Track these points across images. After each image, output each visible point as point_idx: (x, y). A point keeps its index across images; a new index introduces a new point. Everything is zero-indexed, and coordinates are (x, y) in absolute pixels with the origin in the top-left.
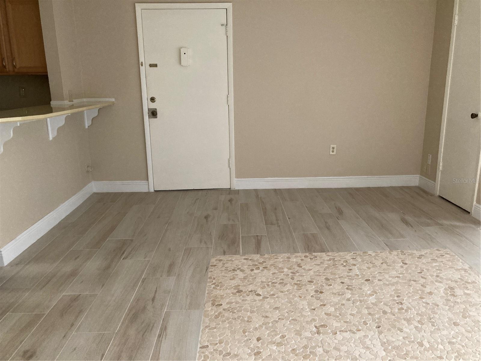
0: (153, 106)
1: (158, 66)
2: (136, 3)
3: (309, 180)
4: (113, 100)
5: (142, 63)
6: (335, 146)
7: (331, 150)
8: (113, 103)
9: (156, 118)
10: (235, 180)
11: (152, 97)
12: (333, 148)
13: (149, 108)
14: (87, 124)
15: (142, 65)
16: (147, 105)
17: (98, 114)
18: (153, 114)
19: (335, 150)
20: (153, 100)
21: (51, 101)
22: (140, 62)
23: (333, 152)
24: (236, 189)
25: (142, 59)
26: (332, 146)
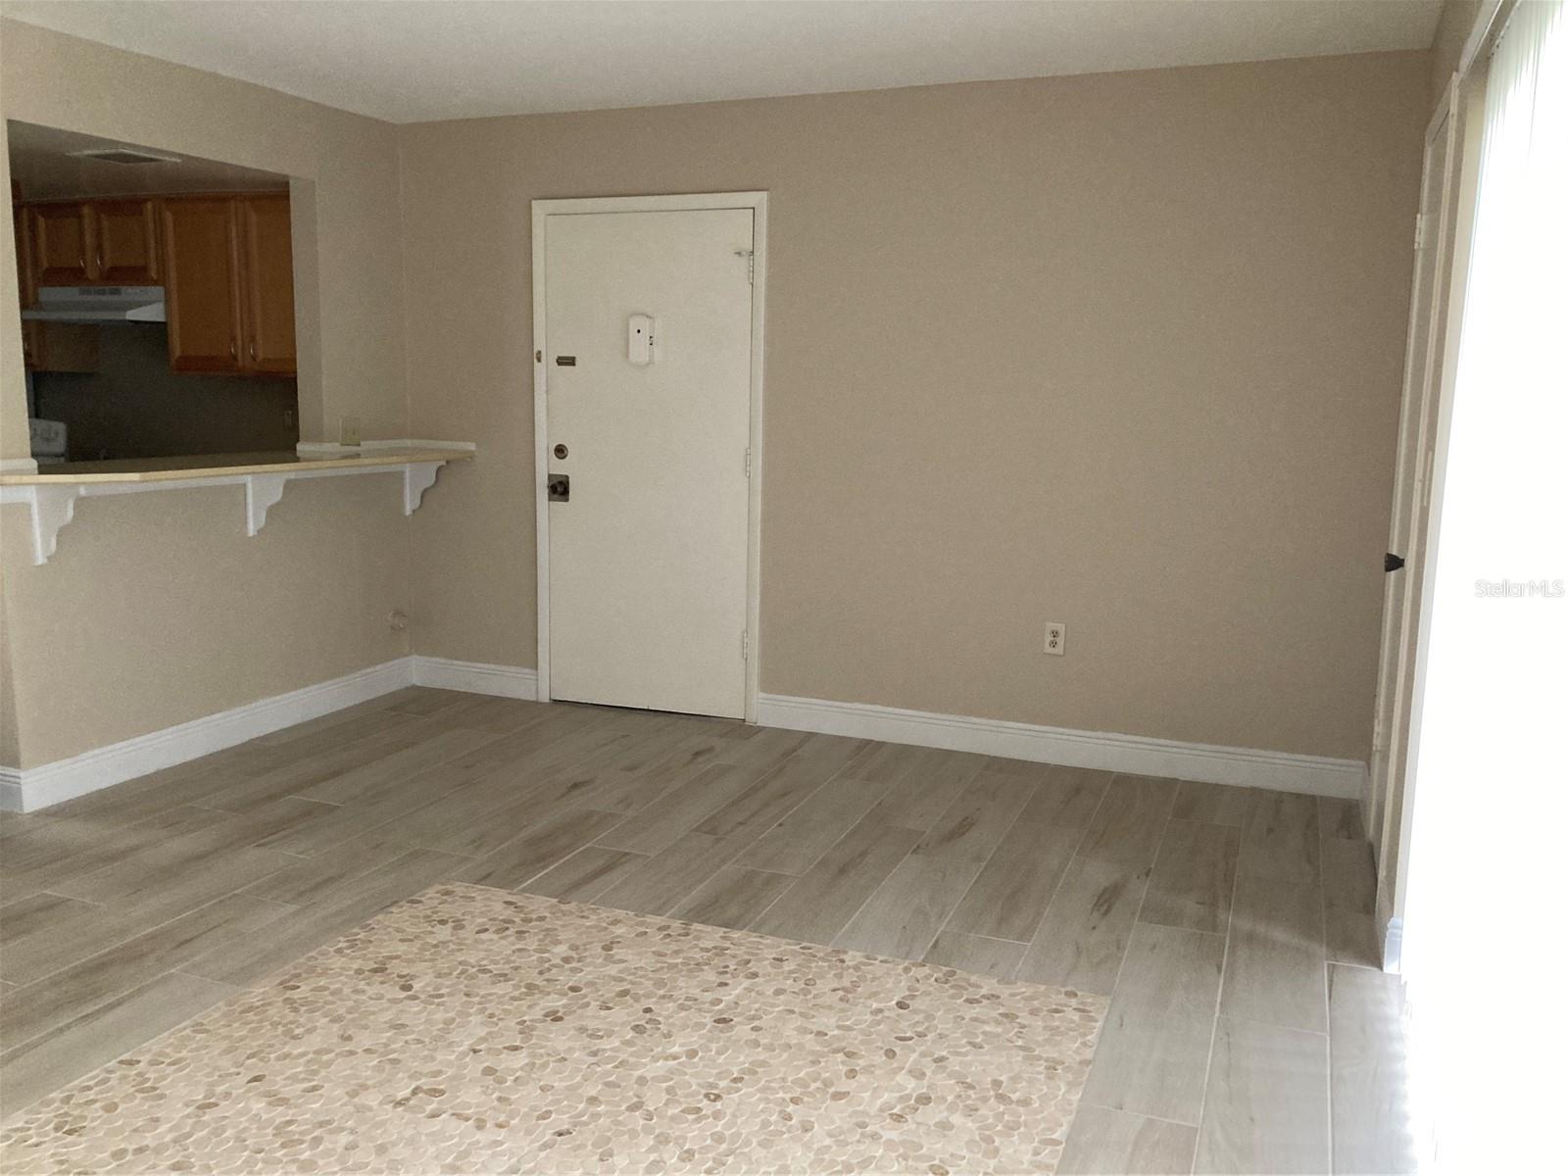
0: (560, 468)
1: (577, 363)
2: (536, 199)
3: (975, 726)
4: (472, 447)
5: (539, 352)
6: (1061, 628)
7: (1049, 638)
8: (471, 456)
9: (567, 500)
10: (758, 696)
11: (560, 445)
12: (1055, 634)
13: (551, 473)
14: (409, 505)
15: (539, 360)
16: (546, 466)
17: (436, 482)
18: (560, 489)
19: (1061, 640)
20: (560, 451)
21: (298, 441)
22: (535, 351)
23: (1054, 644)
24: (758, 724)
25: (539, 345)
26: (1051, 626)
